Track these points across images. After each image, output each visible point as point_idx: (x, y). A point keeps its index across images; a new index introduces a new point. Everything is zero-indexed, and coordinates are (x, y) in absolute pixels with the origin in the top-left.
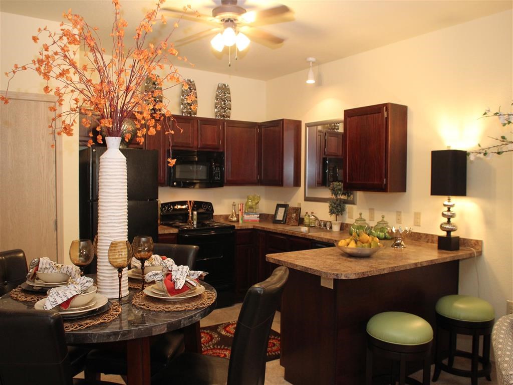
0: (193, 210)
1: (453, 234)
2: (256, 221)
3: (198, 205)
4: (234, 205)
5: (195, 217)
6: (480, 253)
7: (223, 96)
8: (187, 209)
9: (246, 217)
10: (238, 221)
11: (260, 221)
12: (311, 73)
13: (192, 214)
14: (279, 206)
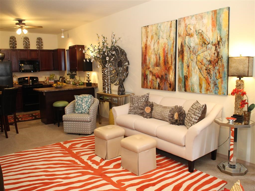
0: (30, 80)
1: (90, 82)
2: (53, 82)
3: (32, 78)
4: (46, 78)
5: (31, 82)
6: (97, 87)
7: (40, 41)
8: (28, 80)
9: (50, 81)
10: (47, 83)
11: (54, 82)
12: (63, 34)
13: (30, 81)
14: (60, 77)
